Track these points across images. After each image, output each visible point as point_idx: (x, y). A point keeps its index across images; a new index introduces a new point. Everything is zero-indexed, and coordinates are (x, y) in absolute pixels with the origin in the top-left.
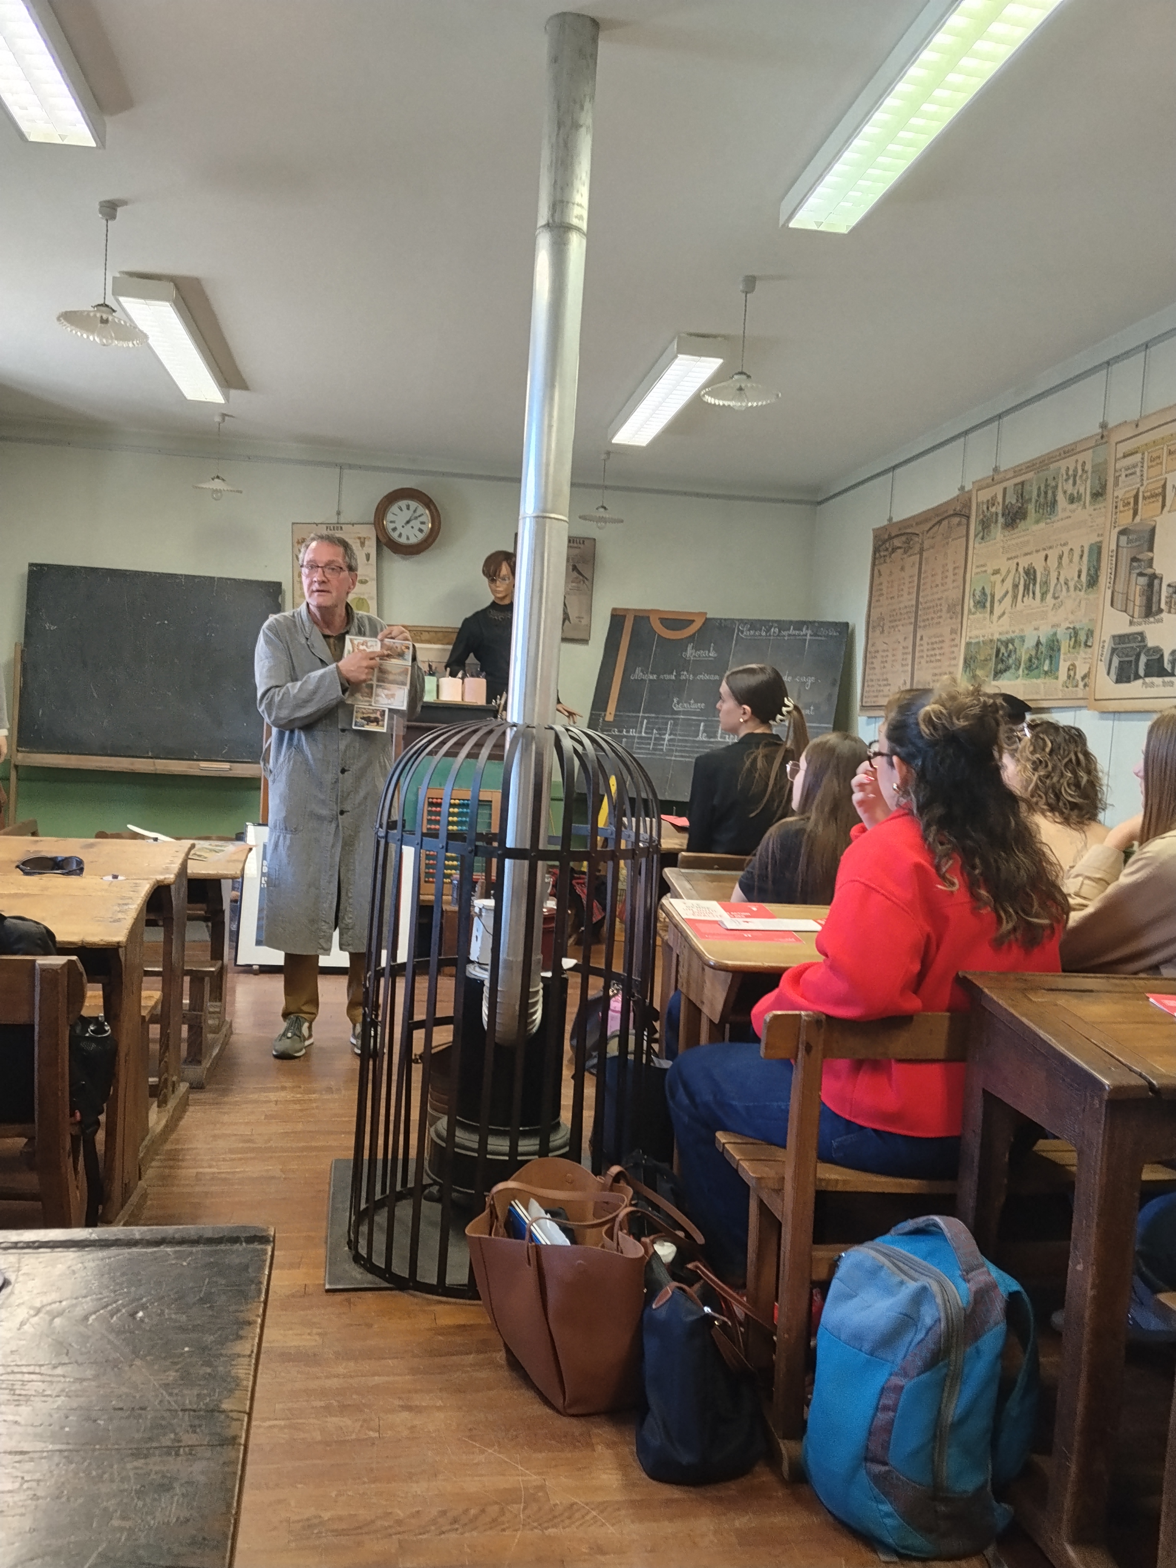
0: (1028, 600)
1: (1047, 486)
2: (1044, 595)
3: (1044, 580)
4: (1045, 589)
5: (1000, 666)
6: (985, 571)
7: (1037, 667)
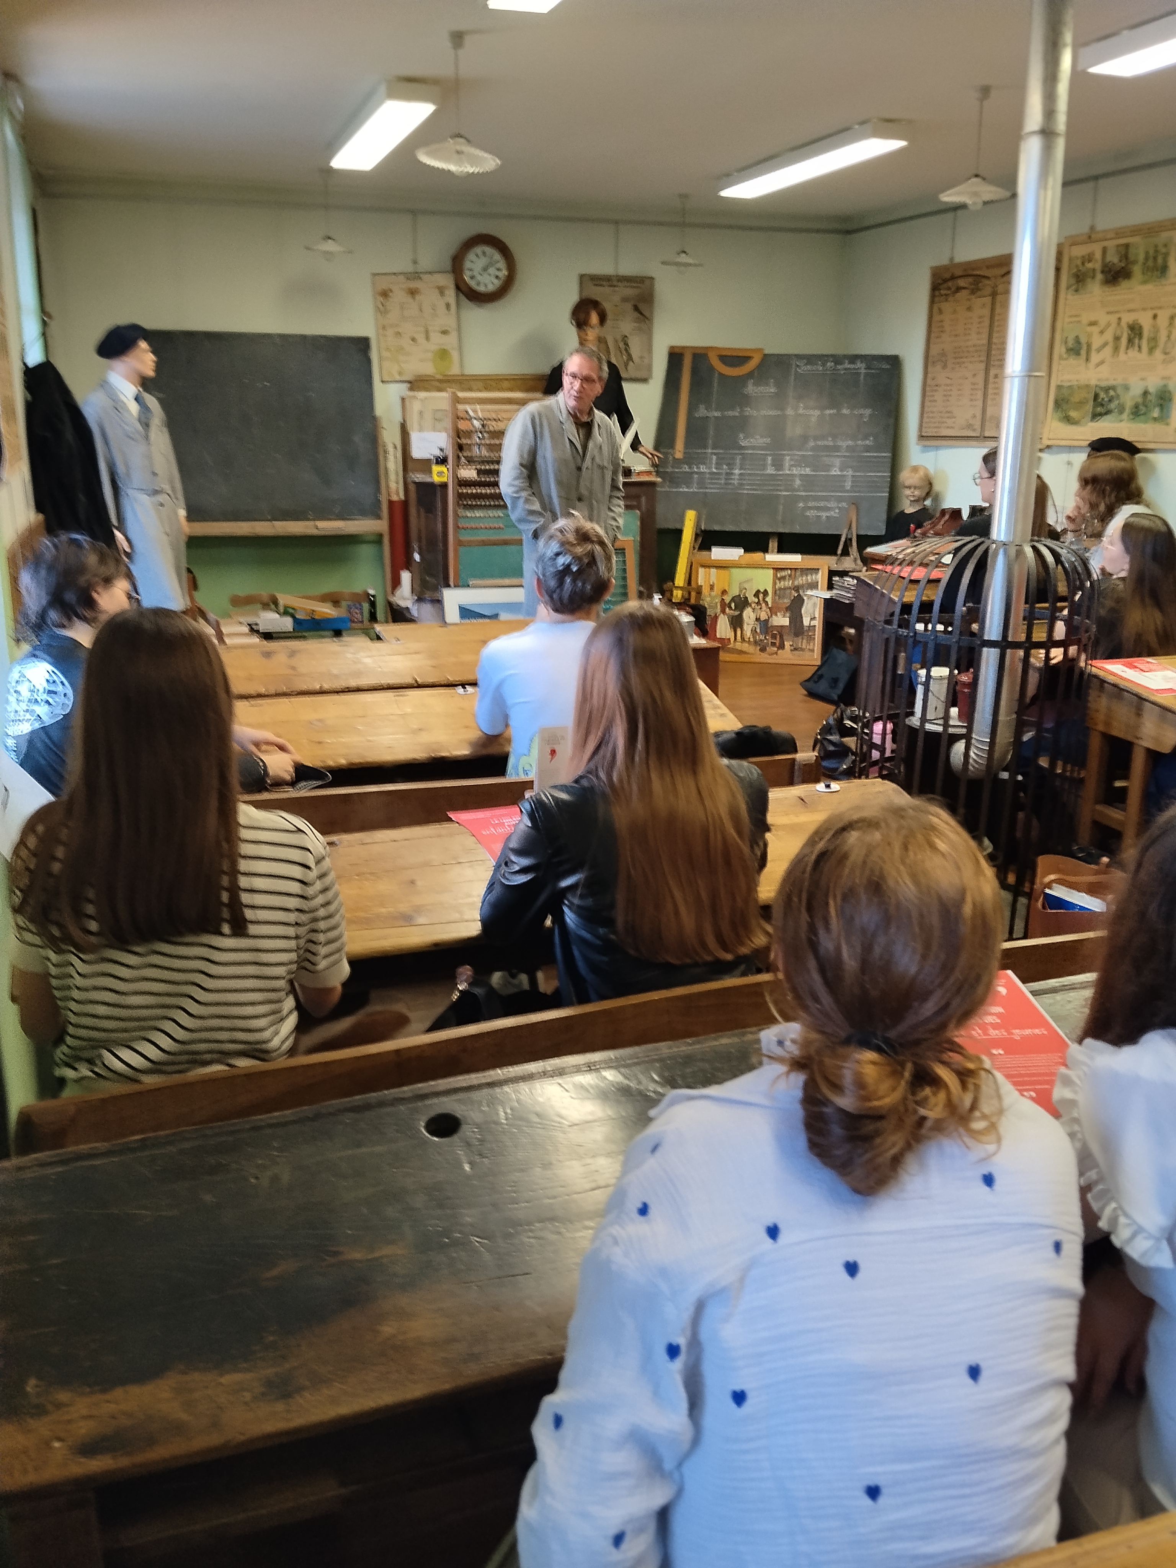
0: (1133, 353)
1: (1156, 251)
2: (1151, 350)
3: (1152, 335)
4: (1152, 344)
5: (1099, 409)
6: (1079, 322)
7: (1144, 414)
